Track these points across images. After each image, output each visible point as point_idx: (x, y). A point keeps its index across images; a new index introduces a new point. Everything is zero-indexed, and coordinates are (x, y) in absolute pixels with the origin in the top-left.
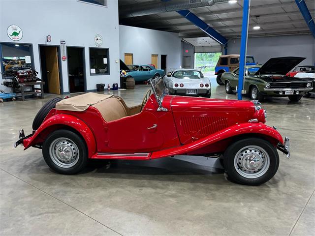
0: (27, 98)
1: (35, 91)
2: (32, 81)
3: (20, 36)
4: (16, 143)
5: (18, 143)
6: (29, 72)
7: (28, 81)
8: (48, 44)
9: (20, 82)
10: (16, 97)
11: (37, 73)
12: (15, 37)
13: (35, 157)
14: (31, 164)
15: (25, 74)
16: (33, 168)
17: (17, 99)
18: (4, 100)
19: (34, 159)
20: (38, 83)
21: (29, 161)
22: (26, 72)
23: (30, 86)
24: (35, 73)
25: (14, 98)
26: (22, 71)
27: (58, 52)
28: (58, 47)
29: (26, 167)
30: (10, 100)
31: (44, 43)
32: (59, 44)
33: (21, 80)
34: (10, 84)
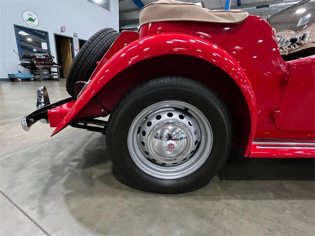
0: (44, 79)
1: (52, 74)
2: (49, 64)
3: (36, 22)
4: (28, 118)
5: (32, 119)
6: (46, 56)
7: (45, 64)
8: (63, 34)
9: (37, 64)
10: (34, 78)
11: (54, 58)
12: (31, 22)
13: (70, 143)
14: (66, 163)
15: (42, 57)
16: (73, 174)
17: (35, 80)
18: (21, 79)
19: (70, 148)
20: (55, 67)
21: (61, 154)
22: (43, 56)
23: (47, 69)
24: (51, 57)
25: (32, 79)
26: (39, 54)
27: (71, 42)
28: (71, 39)
29: (56, 171)
30: (28, 80)
31: (59, 33)
32: (73, 36)
33: (39, 63)
34: (28, 66)
